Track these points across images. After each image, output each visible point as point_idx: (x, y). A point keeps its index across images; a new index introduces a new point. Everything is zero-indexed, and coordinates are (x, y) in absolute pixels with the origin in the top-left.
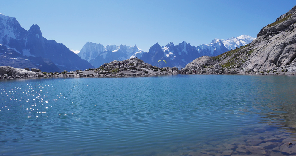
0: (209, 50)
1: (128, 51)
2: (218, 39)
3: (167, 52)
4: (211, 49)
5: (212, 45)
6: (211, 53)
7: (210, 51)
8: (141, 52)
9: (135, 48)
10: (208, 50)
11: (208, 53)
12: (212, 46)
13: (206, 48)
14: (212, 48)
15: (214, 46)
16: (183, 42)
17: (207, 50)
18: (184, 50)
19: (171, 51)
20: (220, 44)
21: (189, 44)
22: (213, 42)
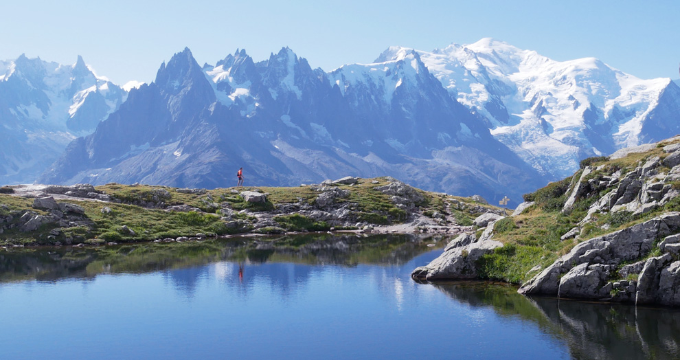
0: (375, 86)
1: (49, 82)
2: (402, 49)
3: (224, 86)
4: (383, 81)
5: (386, 69)
6: (385, 96)
7: (381, 90)
8: (104, 87)
9: (81, 73)
10: (372, 85)
11: (373, 97)
12: (388, 73)
13: (363, 80)
14: (388, 80)
15: (395, 69)
16: (284, 51)
17: (368, 86)
18: (288, 82)
19: (240, 81)
20: (414, 64)
21: (304, 61)
22: (382, 58)
